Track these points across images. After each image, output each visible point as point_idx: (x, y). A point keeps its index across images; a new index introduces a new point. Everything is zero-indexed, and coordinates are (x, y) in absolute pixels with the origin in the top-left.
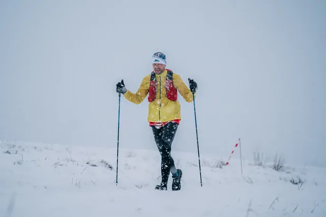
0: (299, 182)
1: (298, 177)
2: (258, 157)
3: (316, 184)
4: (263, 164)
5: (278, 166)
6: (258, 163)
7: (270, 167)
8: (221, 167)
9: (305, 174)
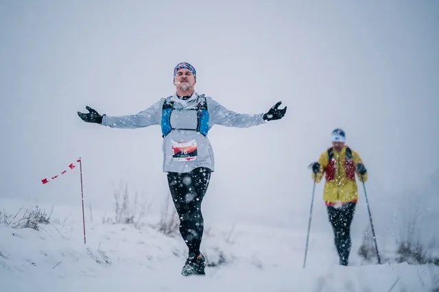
0: (220, 262)
1: (216, 249)
2: (125, 206)
3: (260, 266)
4: (135, 220)
5: (171, 225)
6: (124, 217)
7: (154, 227)
8: (35, 228)
9: (233, 243)
